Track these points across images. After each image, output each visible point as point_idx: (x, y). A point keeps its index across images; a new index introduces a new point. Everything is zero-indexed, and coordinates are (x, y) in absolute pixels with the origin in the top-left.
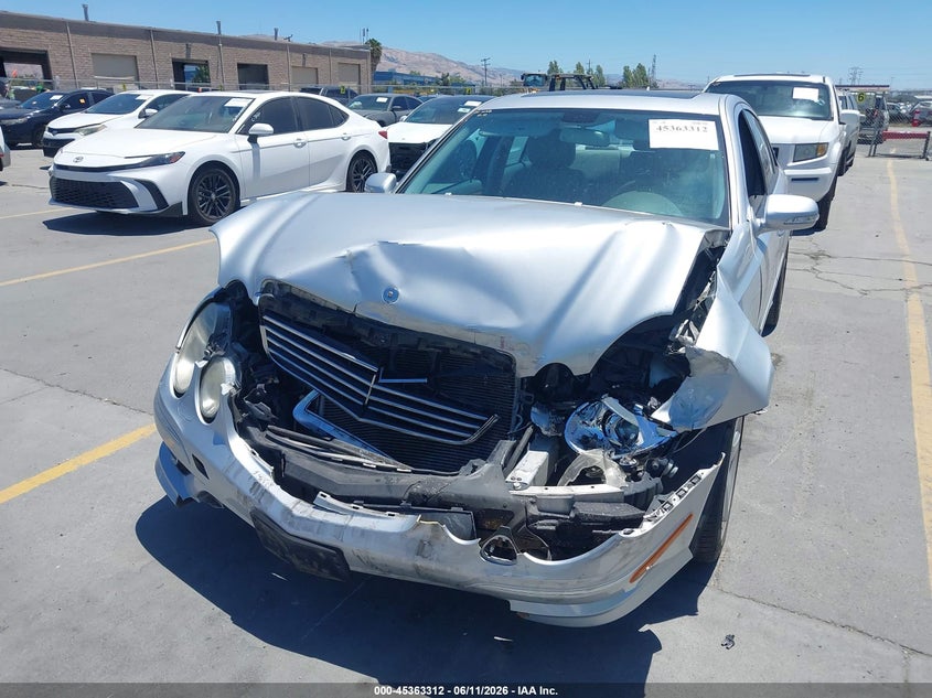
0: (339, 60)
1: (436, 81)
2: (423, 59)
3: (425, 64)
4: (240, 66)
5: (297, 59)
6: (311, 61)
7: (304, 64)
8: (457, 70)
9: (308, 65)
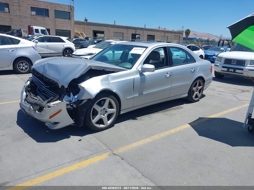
0: (174, 34)
1: (205, 41)
2: (205, 35)
3: (205, 36)
4: (148, 35)
5: (163, 34)
6: (167, 34)
7: (165, 35)
8: (214, 38)
9: (166, 35)
